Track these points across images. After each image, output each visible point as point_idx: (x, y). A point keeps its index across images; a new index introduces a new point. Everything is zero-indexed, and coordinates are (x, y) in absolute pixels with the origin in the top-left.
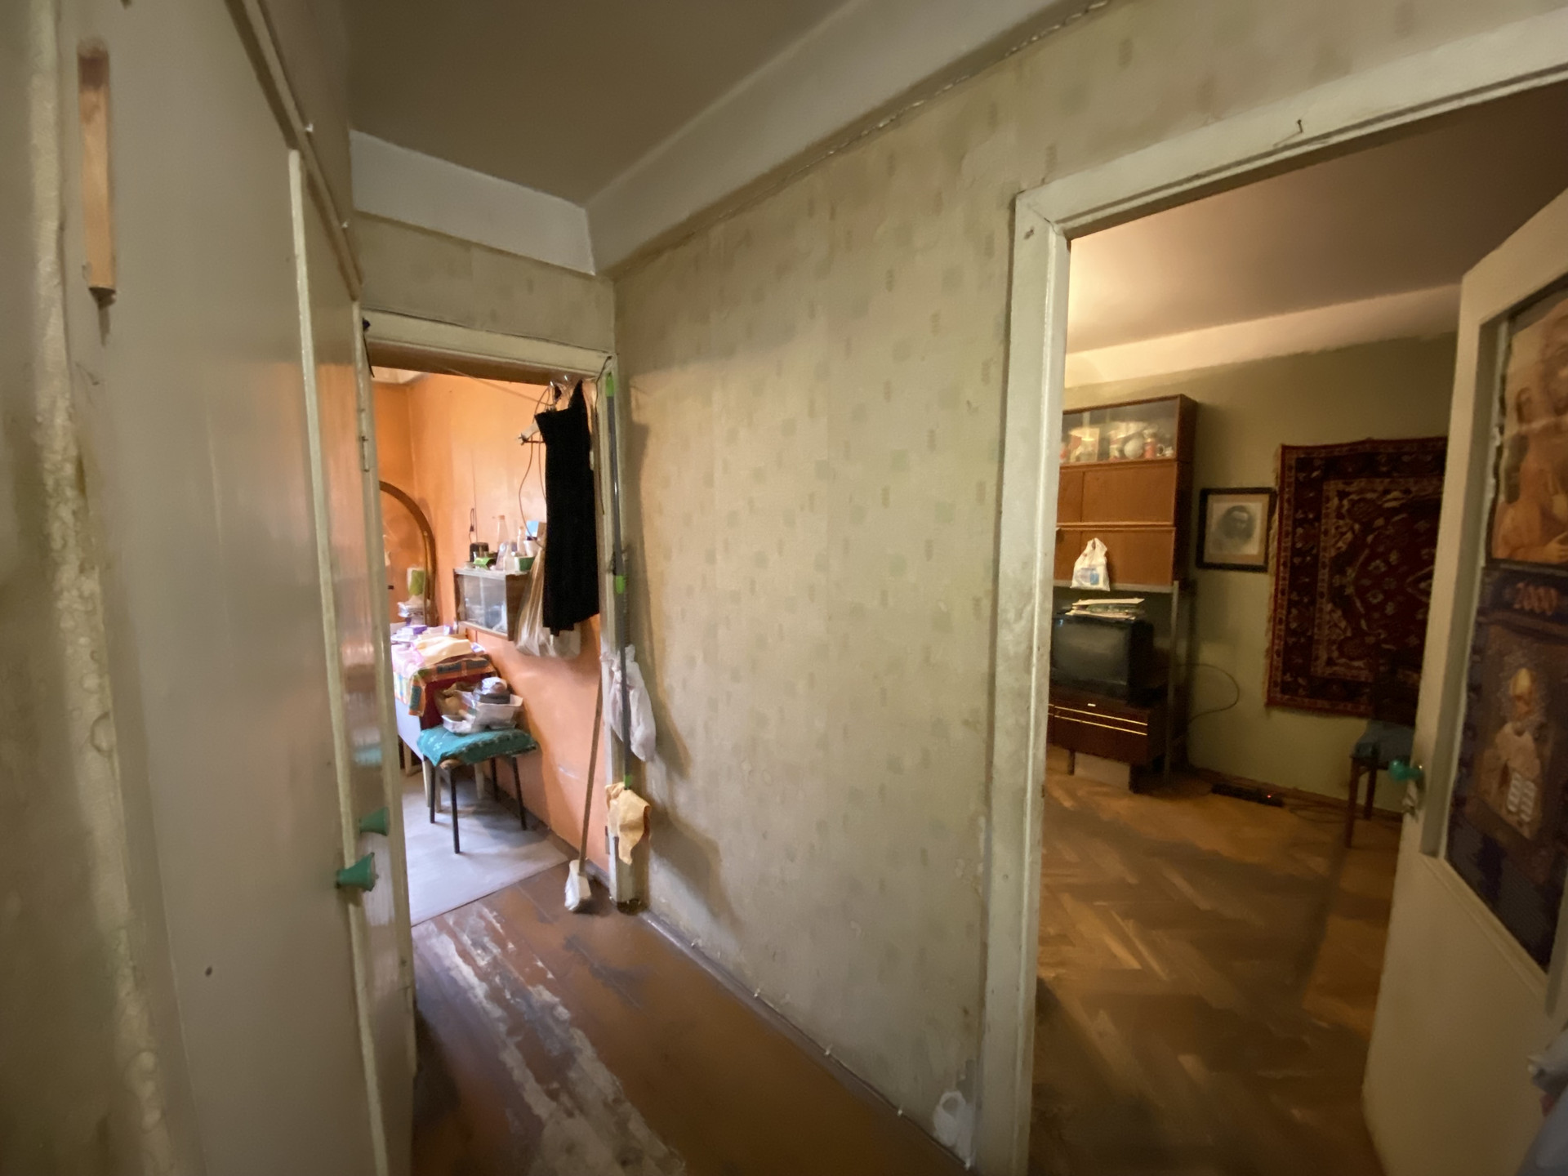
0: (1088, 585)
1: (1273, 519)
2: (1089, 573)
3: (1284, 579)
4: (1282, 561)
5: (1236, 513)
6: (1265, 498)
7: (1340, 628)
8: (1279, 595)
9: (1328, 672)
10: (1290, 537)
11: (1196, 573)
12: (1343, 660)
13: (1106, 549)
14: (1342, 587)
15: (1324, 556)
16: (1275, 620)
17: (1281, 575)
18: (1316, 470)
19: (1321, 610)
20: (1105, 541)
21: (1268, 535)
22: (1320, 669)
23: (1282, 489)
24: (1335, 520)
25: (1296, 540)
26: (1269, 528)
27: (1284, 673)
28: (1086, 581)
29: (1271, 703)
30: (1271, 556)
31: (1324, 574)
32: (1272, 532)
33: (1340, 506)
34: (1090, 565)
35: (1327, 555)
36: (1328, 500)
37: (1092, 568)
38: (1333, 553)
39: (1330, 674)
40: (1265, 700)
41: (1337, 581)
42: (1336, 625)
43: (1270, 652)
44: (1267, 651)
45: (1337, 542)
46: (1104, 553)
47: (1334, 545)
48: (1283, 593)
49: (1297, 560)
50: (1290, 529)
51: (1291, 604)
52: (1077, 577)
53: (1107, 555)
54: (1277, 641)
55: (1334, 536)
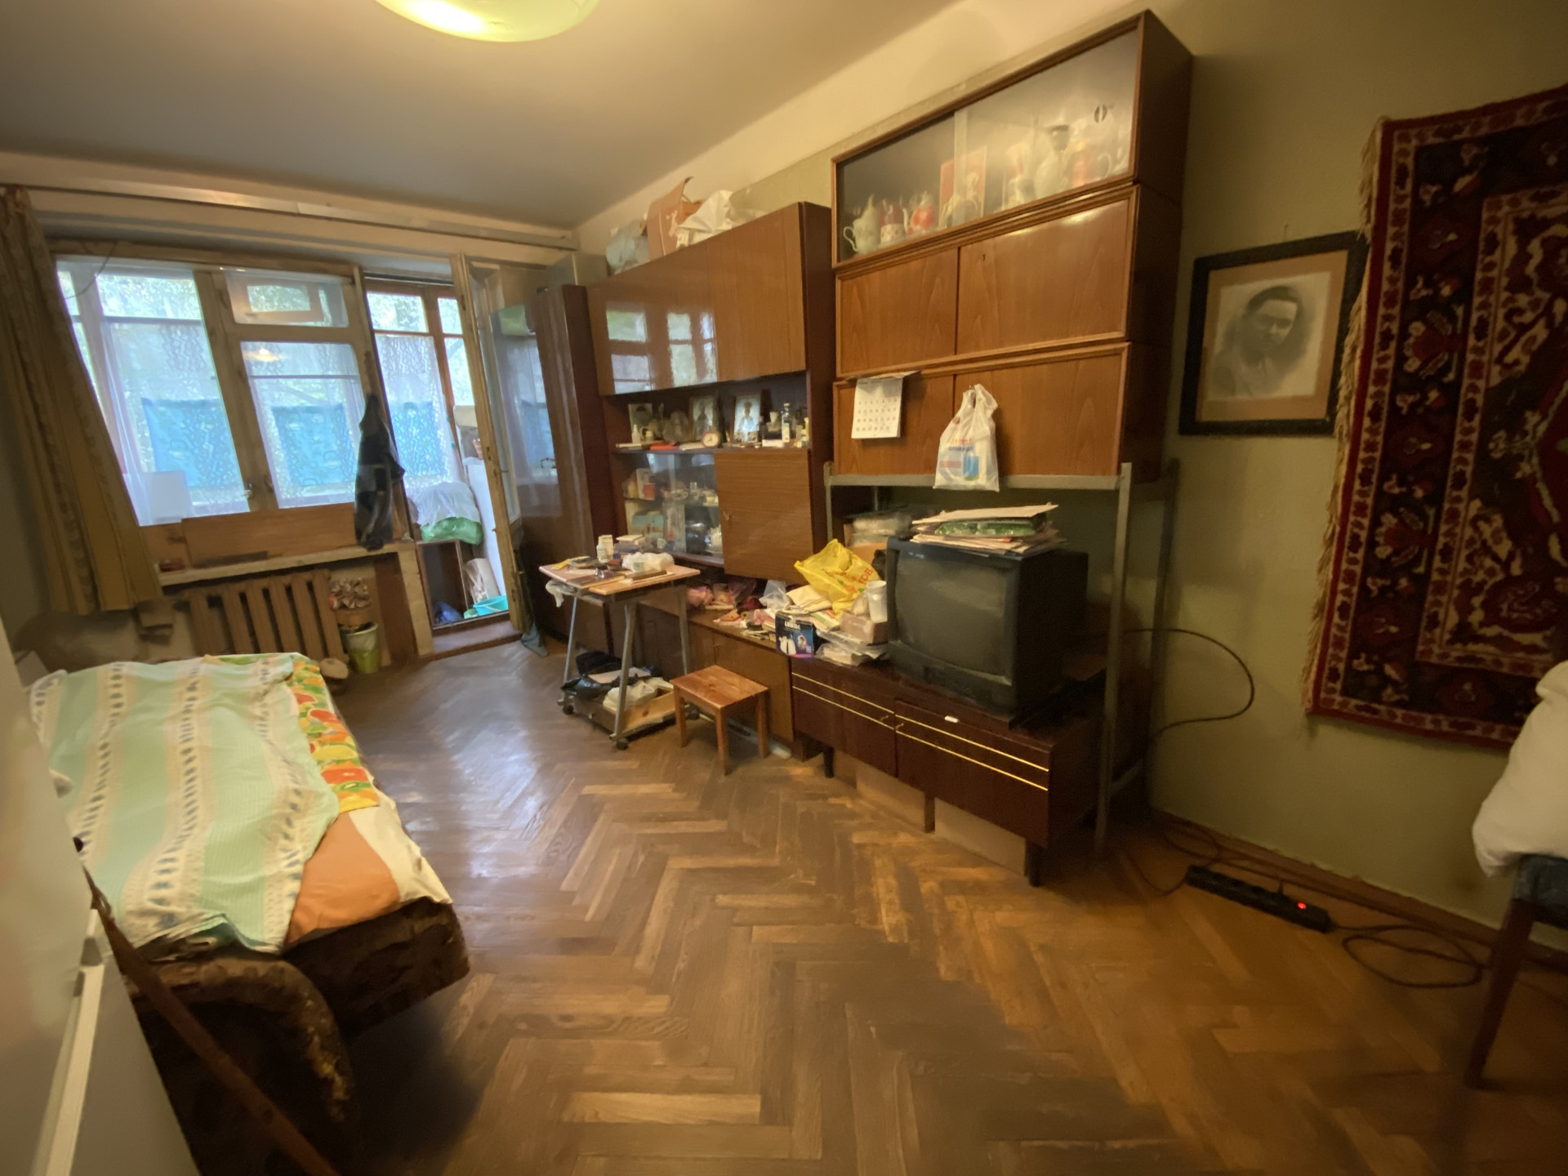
0: (960, 481)
1: (1355, 306)
2: (961, 457)
3: (1371, 447)
4: (1369, 404)
5: (1272, 306)
6: (1340, 258)
7: (1495, 558)
8: (1357, 485)
9: (1454, 654)
10: (1393, 345)
11: (1177, 446)
12: (1492, 631)
13: (995, 405)
14: (1512, 460)
15: (1474, 388)
16: (1342, 541)
17: (1365, 436)
18: (1468, 171)
19: (1454, 515)
20: (993, 390)
21: (1339, 350)
22: (1437, 647)
23: (1379, 230)
24: (1505, 295)
25: (1408, 352)
26: (1343, 331)
27: (1353, 655)
28: (956, 474)
29: (1319, 710)
30: (1342, 394)
31: (1467, 430)
32: (1349, 340)
33: (1523, 257)
34: (963, 441)
35: (1481, 384)
36: (1493, 243)
37: (966, 447)
38: (1496, 377)
39: (1459, 659)
40: (1309, 705)
41: (1499, 445)
42: (1486, 550)
43: (1325, 610)
44: (1320, 607)
45: (1507, 350)
46: (990, 413)
47: (1499, 360)
48: (1365, 479)
49: (1404, 402)
50: (1395, 328)
51: (1385, 503)
52: (942, 466)
53: (997, 416)
54: (1341, 586)
55: (1503, 335)
